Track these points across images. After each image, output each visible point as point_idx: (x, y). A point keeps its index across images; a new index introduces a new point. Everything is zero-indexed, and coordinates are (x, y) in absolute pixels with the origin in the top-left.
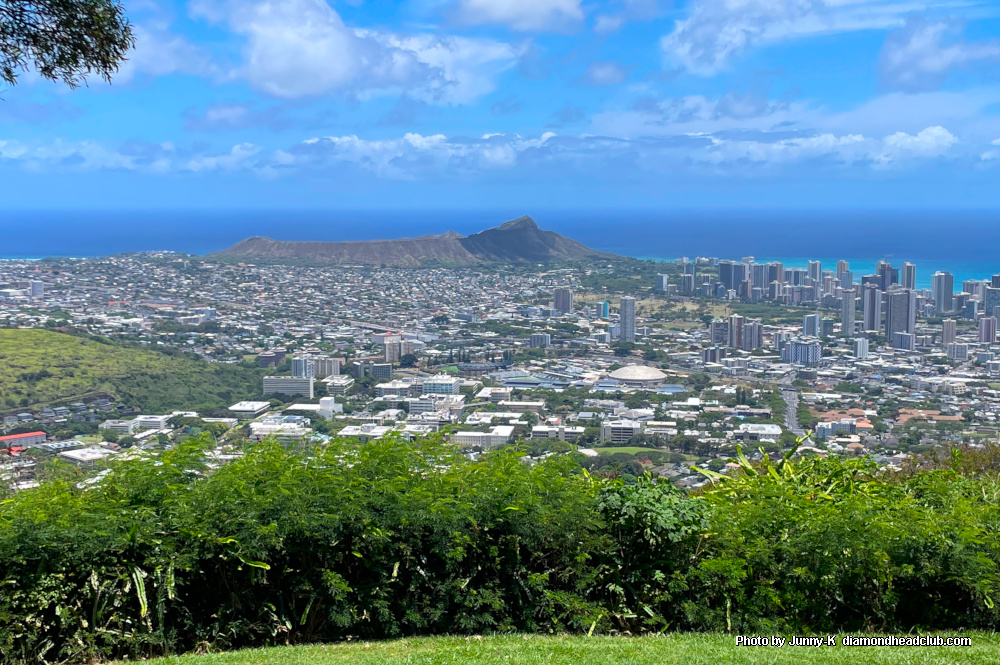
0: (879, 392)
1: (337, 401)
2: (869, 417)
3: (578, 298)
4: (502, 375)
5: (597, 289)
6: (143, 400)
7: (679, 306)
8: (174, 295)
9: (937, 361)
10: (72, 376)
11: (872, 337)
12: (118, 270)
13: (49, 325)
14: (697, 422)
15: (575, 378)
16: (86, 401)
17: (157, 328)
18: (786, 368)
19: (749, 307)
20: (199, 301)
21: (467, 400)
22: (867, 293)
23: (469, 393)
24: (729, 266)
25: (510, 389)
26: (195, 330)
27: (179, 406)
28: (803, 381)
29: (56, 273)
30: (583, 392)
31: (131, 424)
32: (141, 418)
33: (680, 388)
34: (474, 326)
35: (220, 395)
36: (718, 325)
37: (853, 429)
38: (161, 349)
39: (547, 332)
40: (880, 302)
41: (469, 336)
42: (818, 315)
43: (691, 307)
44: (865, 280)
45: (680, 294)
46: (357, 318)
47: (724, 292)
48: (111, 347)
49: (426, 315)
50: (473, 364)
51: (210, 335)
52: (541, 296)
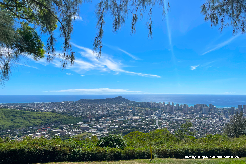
0: (169, 120)
2: (168, 124)
3: (127, 107)
4: (117, 118)
5: (130, 106)
6: (65, 122)
7: (142, 108)
8: (70, 107)
10: (55, 119)
11: (168, 113)
12: (62, 104)
13: (52, 111)
14: (144, 125)
16: (57, 123)
17: (67, 112)
18: (156, 117)
19: (151, 108)
22: (167, 106)
23: (112, 121)
24: (148, 103)
25: (118, 120)
26: (73, 112)
27: (70, 123)
28: (159, 119)
29: (54, 104)
30: (128, 121)
31: (63, 126)
32: (65, 125)
33: (142, 120)
34: (113, 111)
36: (147, 111)
37: (166, 126)
38: (68, 115)
39: (123, 112)
40: (169, 108)
42: (161, 109)
45: (142, 106)
46: (96, 110)
47: (148, 106)
49: (106, 110)
50: (113, 117)
51: (75, 113)
52: (122, 107)
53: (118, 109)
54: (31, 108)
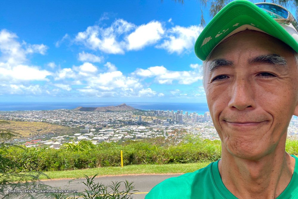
1: (93, 133)
3: (132, 116)
4: (120, 128)
5: (136, 115)
6: (59, 134)
7: (148, 117)
8: (65, 116)
9: (186, 125)
10: (46, 130)
11: (177, 122)
12: (55, 112)
14: (151, 135)
16: (49, 134)
17: (62, 122)
19: (159, 117)
20: (70, 117)
21: (114, 133)
22: (176, 115)
23: (115, 131)
24: (156, 111)
25: (121, 131)
26: (69, 122)
27: (65, 135)
28: (167, 128)
29: (44, 113)
30: (133, 131)
31: (56, 138)
32: (58, 137)
33: (148, 130)
35: (73, 133)
36: (154, 120)
38: (63, 125)
39: (128, 121)
40: (178, 116)
41: (115, 122)
42: (169, 118)
43: (150, 117)
44: (176, 113)
45: (148, 115)
46: (96, 120)
47: (155, 115)
49: (108, 119)
50: (115, 127)
51: (71, 123)
52: (127, 116)
53: (122, 118)
54: (16, 117)
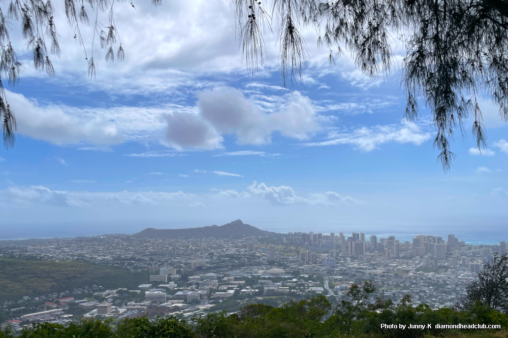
0: (355, 275)
1: (175, 283)
3: (256, 246)
4: (231, 272)
5: (263, 243)
6: (109, 285)
7: (289, 248)
8: (120, 248)
9: (373, 265)
11: (352, 257)
12: (102, 240)
13: (77, 259)
14: (296, 287)
15: (255, 273)
17: (114, 260)
18: (324, 268)
20: (129, 250)
21: (219, 282)
22: (349, 242)
23: (219, 279)
24: (305, 234)
25: (233, 278)
26: (128, 260)
27: (121, 286)
28: (330, 272)
29: (81, 242)
30: (258, 278)
31: (104, 294)
32: (107, 291)
33: (290, 276)
34: (222, 256)
35: (135, 282)
36: (302, 254)
37: (346, 288)
38: (115, 267)
39: (246, 257)
40: (353, 245)
41: (220, 259)
42: (334, 250)
43: (293, 248)
44: (349, 238)
45: (291, 244)
47: (303, 243)
48: (98, 267)
49: (206, 253)
50: (221, 269)
51: (133, 262)
52: (244, 245)
53: (234, 250)
54: (27, 252)
